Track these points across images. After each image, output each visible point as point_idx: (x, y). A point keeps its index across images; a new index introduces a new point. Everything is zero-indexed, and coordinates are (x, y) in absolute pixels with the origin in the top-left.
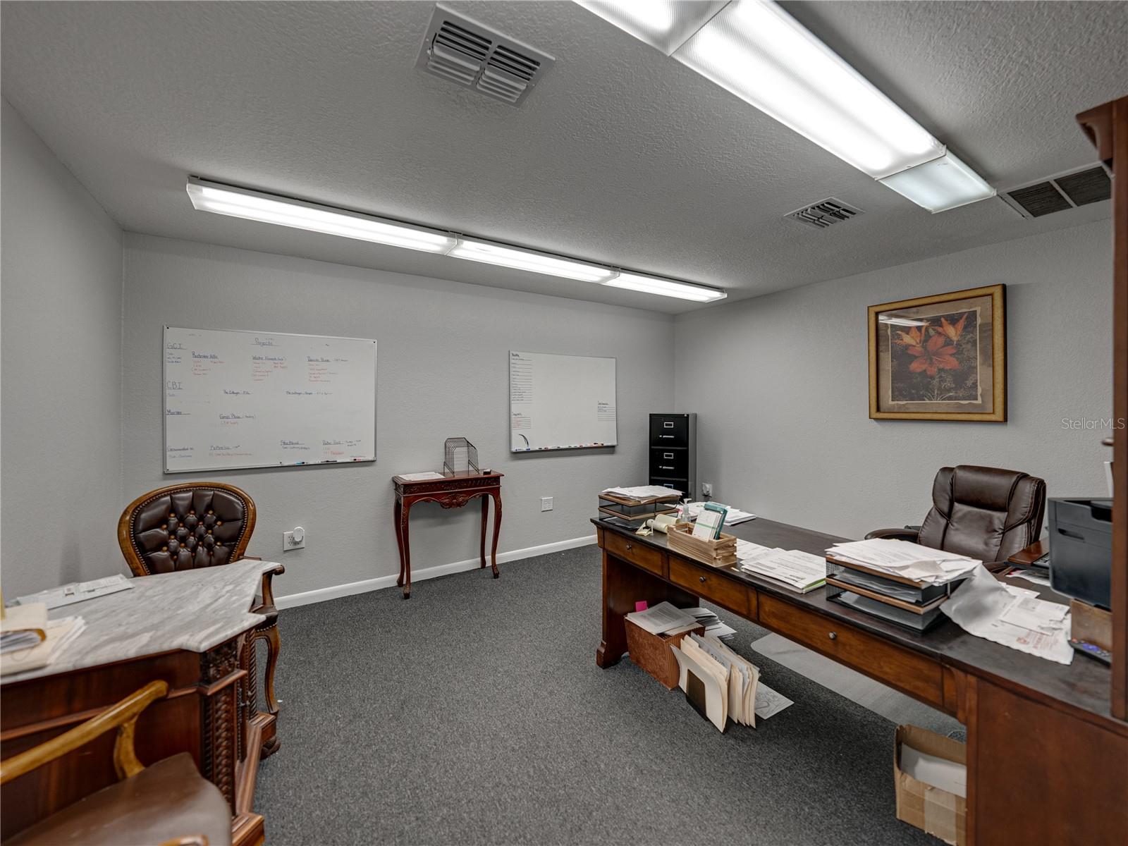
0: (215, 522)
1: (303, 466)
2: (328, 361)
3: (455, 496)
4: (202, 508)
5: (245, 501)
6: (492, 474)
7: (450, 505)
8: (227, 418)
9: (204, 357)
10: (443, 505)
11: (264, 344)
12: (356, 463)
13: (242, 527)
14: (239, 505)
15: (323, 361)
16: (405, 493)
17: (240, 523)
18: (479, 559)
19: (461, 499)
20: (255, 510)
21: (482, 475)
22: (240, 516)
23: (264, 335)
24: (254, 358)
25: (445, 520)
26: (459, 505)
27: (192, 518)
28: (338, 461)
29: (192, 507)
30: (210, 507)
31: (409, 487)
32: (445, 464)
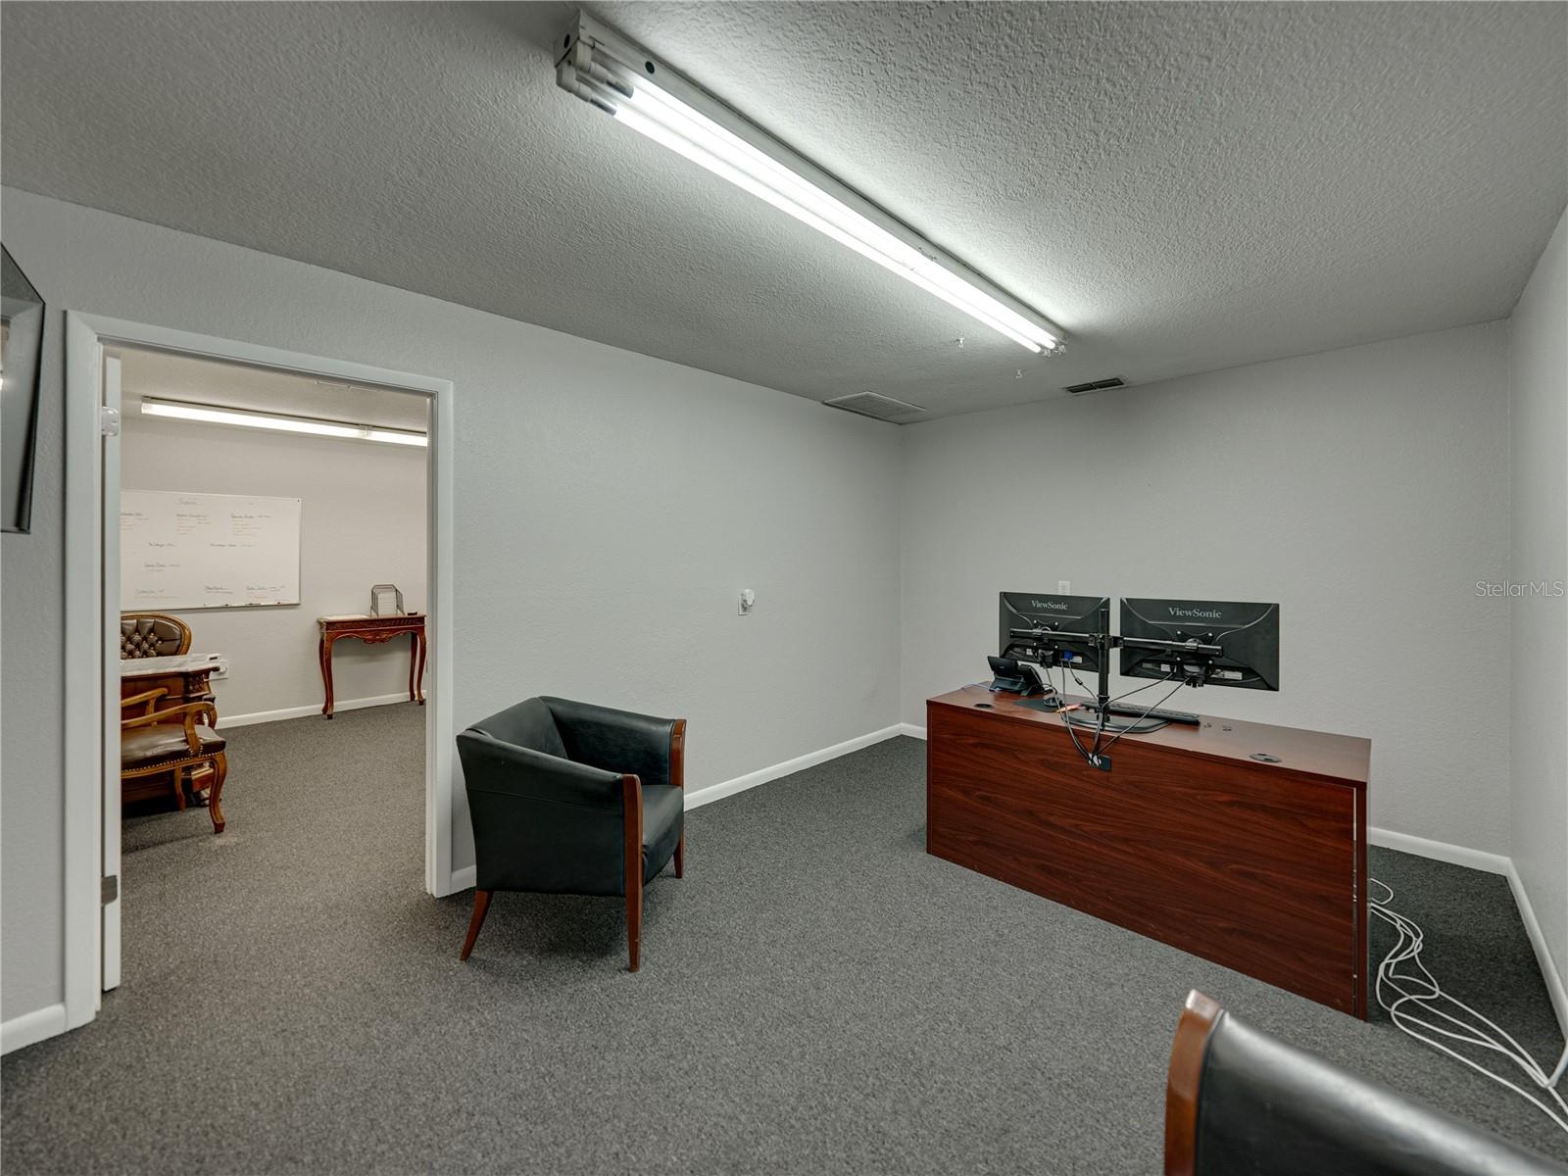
0: (157, 641)
1: (227, 608)
2: (251, 517)
3: (378, 633)
4: (145, 631)
5: (182, 627)
6: (418, 615)
7: (373, 641)
8: (152, 566)
9: (130, 514)
10: (365, 641)
11: (187, 503)
12: (279, 606)
13: (179, 646)
14: (177, 631)
15: (246, 517)
16: (327, 629)
17: (178, 642)
18: (409, 693)
19: (384, 636)
20: (190, 633)
21: (406, 616)
22: (178, 637)
23: (187, 495)
24: (179, 515)
25: (372, 657)
26: (382, 641)
27: (137, 638)
28: (263, 604)
29: (137, 630)
30: (152, 630)
31: (330, 625)
32: (372, 608)
